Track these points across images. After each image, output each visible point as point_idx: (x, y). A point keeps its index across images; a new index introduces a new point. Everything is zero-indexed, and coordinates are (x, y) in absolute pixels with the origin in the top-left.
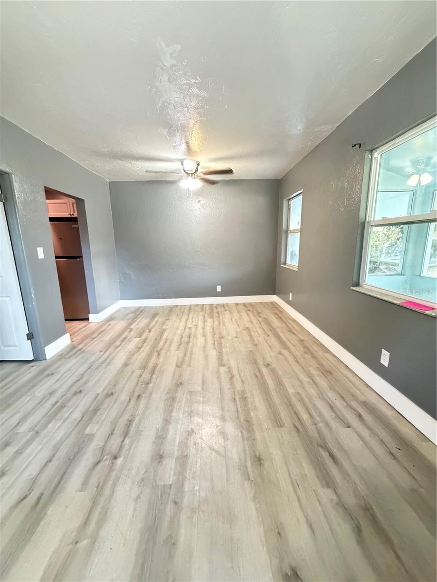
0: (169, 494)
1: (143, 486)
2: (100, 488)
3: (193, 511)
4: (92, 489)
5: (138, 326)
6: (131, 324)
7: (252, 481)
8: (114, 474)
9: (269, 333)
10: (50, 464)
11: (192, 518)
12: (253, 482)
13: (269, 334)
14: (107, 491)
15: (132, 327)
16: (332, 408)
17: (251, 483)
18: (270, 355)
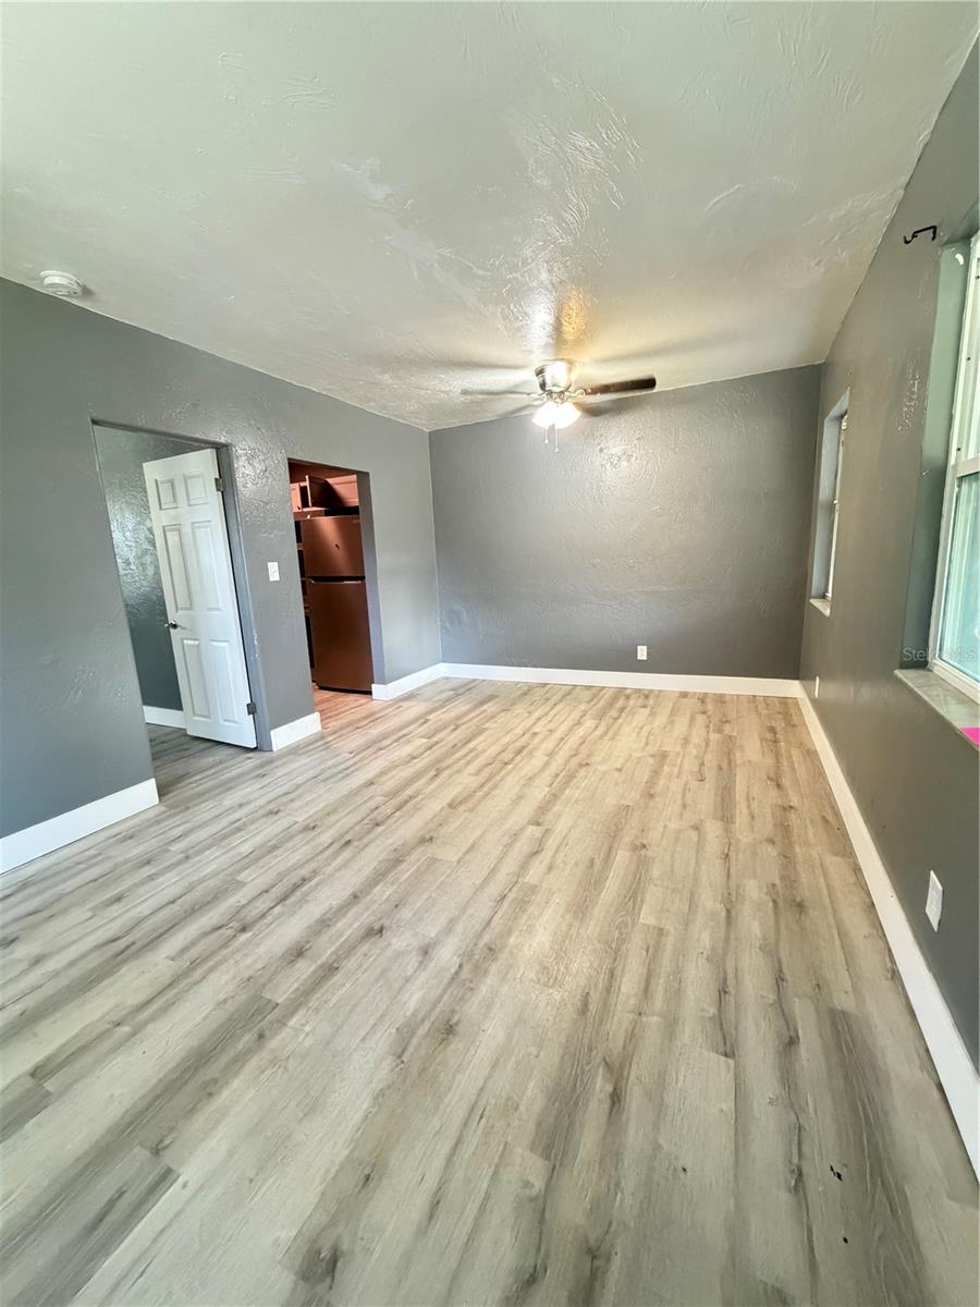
0: (264, 1018)
1: (244, 988)
2: (194, 964)
3: (273, 1062)
4: (184, 962)
5: (442, 716)
6: (431, 712)
7: (403, 1062)
8: (224, 952)
9: (710, 773)
10: (172, 906)
11: (262, 1072)
12: (402, 1066)
13: (707, 775)
14: (198, 974)
15: (430, 717)
16: (723, 991)
17: (397, 1065)
18: (666, 826)
